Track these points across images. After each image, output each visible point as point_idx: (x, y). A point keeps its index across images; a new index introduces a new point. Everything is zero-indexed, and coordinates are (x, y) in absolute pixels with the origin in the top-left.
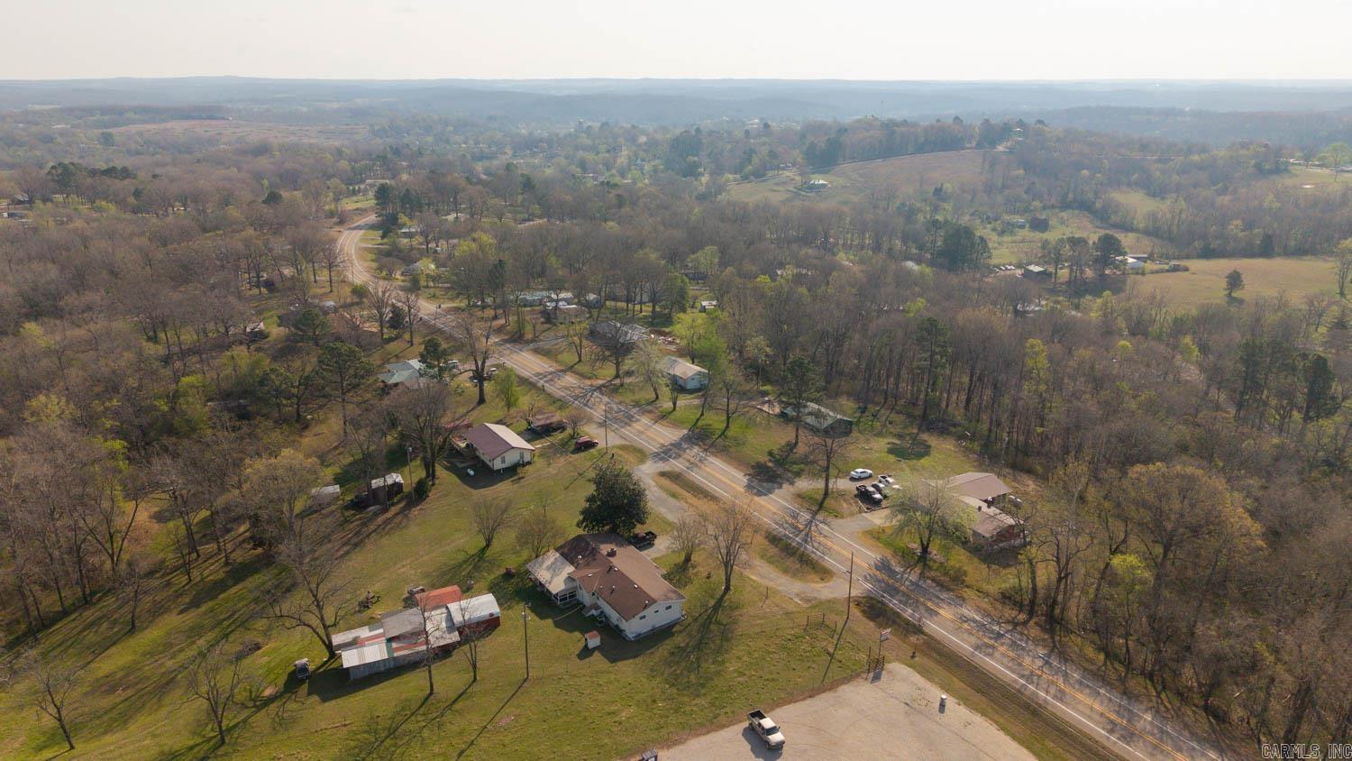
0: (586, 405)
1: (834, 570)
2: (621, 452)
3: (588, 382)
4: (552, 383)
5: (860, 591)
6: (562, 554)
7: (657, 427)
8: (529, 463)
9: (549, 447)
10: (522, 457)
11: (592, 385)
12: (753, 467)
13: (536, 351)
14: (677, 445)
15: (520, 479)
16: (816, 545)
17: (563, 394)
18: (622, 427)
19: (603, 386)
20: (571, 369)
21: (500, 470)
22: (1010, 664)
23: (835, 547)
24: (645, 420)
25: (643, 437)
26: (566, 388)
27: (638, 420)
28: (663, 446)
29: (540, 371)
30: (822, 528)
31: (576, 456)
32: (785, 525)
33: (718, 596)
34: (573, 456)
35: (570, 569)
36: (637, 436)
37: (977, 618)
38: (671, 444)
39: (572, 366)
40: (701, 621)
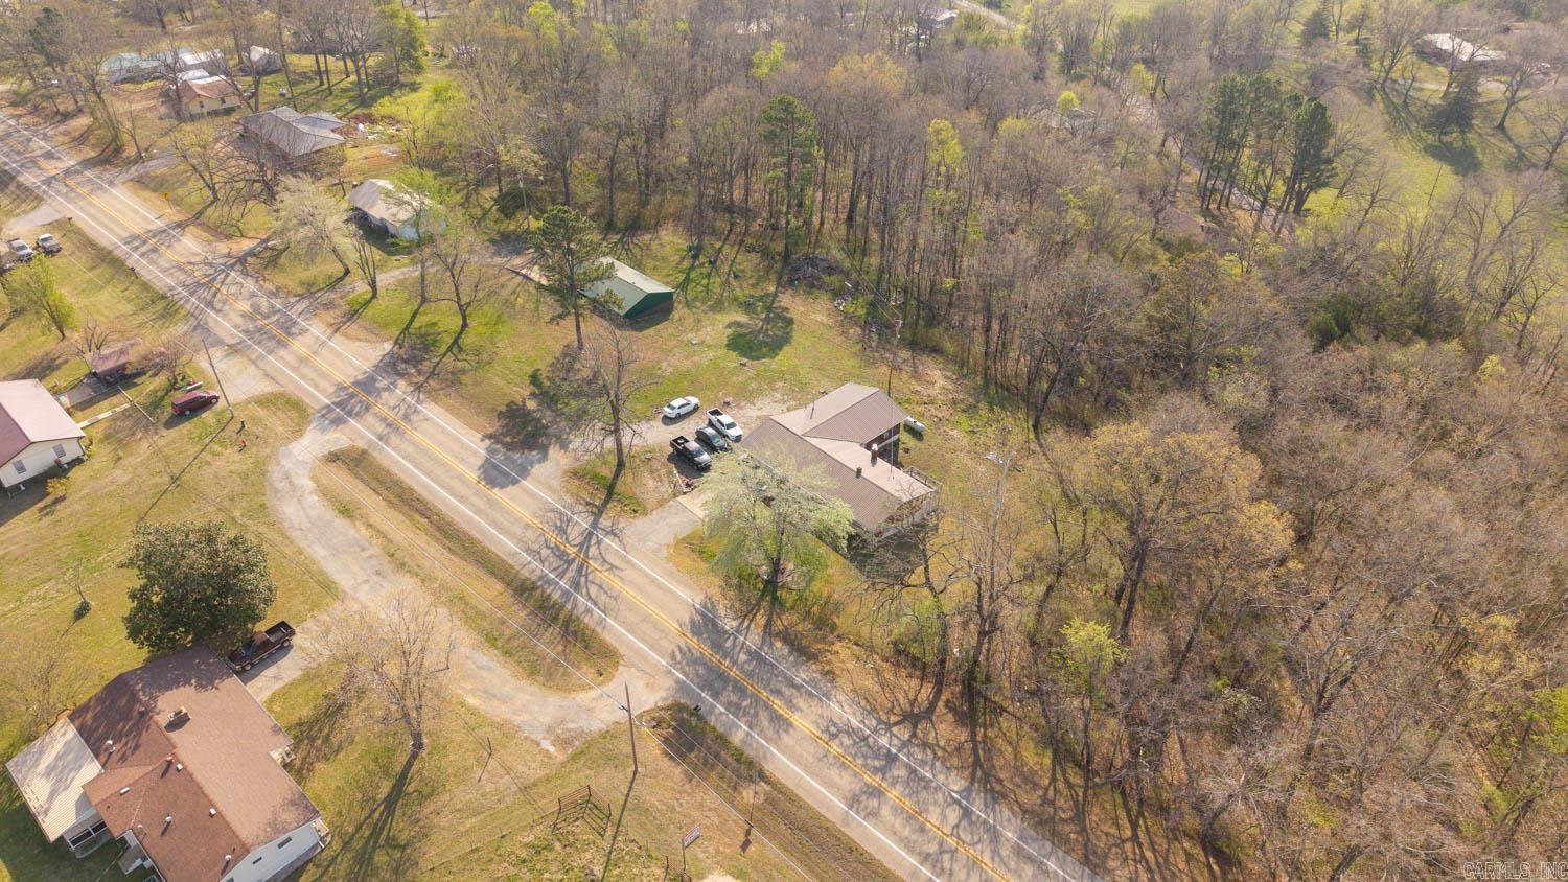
0: (210, 304)
1: (622, 650)
2: (261, 412)
3: (223, 247)
4: (154, 256)
5: (663, 694)
6: (81, 730)
7: (338, 343)
8: (78, 461)
9: (126, 415)
10: (61, 453)
11: (229, 255)
12: (500, 415)
13: (141, 182)
14: (367, 385)
15: (57, 501)
16: (593, 590)
17: (169, 281)
18: (270, 352)
19: (252, 253)
20: (197, 219)
21: (16, 488)
22: (907, 832)
23: (628, 592)
24: (316, 328)
25: (306, 371)
26: (180, 267)
27: (304, 331)
28: (341, 388)
29: (138, 231)
30: (608, 547)
31: (173, 433)
32: (545, 552)
33: (398, 769)
34: (164, 432)
35: (92, 769)
36: (295, 369)
37: (855, 722)
38: (357, 383)
39: (200, 213)
40: (358, 844)
